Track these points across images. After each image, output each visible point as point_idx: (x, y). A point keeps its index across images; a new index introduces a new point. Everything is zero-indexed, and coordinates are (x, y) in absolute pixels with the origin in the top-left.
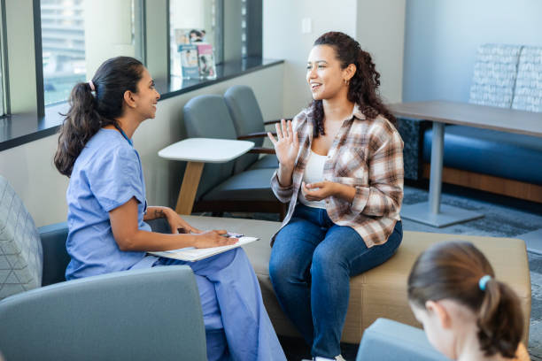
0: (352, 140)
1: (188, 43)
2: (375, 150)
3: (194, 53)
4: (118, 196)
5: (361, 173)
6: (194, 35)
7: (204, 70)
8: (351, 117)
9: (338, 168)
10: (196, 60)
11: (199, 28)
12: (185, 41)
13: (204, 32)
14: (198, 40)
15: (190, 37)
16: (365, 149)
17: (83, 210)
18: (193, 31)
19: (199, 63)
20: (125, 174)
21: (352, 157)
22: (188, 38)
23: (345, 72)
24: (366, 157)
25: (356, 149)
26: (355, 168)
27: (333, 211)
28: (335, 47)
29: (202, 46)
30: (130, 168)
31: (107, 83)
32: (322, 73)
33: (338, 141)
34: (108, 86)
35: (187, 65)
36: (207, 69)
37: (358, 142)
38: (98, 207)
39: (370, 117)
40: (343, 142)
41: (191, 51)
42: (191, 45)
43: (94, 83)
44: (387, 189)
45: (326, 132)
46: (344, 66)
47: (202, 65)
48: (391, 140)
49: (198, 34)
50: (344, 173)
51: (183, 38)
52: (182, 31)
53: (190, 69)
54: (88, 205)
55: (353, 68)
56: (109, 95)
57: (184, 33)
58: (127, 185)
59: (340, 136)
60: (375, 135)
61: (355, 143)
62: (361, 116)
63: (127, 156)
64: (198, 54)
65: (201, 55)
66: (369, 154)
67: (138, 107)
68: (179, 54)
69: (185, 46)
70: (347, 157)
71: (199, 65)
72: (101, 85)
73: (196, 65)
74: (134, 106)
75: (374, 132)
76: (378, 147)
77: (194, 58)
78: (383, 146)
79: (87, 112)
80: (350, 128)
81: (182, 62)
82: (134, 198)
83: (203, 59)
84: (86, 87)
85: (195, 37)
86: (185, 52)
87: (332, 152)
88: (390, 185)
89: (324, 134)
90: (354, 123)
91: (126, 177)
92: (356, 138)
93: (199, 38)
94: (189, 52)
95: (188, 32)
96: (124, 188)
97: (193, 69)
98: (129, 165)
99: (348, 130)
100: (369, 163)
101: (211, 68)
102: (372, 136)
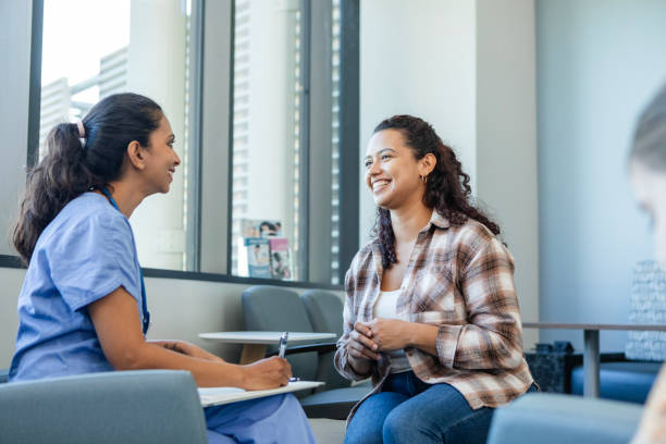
0: (433, 257)
1: (258, 236)
2: (466, 265)
3: (264, 249)
4: (96, 283)
5: (450, 302)
6: (266, 229)
7: (277, 270)
8: (428, 226)
9: (415, 299)
10: (267, 258)
11: (273, 219)
12: (254, 234)
13: (279, 224)
14: (271, 234)
15: (261, 230)
16: (452, 266)
17: (39, 316)
18: (265, 223)
19: (271, 260)
20: (110, 250)
21: (435, 280)
22: (258, 231)
23: (420, 165)
24: (454, 277)
25: (439, 269)
26: (441, 296)
27: (420, 367)
28: (404, 130)
29: (275, 241)
30: (116, 241)
31: (106, 125)
32: (387, 166)
33: (414, 264)
34: (106, 129)
35: (255, 264)
36: (281, 269)
37: (442, 258)
38: (64, 310)
39: (456, 223)
40: (421, 263)
41: (261, 246)
42: (261, 239)
43: (84, 125)
44: (492, 320)
45: (399, 258)
46: (419, 157)
47: (275, 264)
48: (489, 247)
49: (272, 227)
50: (425, 306)
51: (252, 231)
52: (251, 222)
53: (258, 268)
54: (46, 307)
55: (431, 160)
56: (105, 142)
57: (254, 225)
58: (111, 268)
59: (416, 258)
60: (464, 243)
61: (437, 261)
62: (444, 223)
63: (112, 224)
64: (270, 251)
65: (273, 252)
66: (459, 272)
67: (145, 168)
68: (245, 248)
69: (255, 239)
70: (429, 282)
71: (271, 264)
72: (95, 128)
73: (267, 263)
74: (140, 165)
75: (461, 239)
76: (470, 259)
77: (264, 255)
78: (478, 257)
79: (70, 163)
80: (429, 243)
81: (249, 259)
82: (122, 287)
83: (277, 257)
84: (73, 128)
85: (267, 230)
86: (253, 247)
87: (407, 282)
88: (495, 314)
89: (396, 261)
90: (435, 236)
91: (110, 255)
92: (439, 255)
93: (272, 232)
94: (258, 246)
95: (259, 224)
96: (107, 271)
97: (263, 268)
98: (115, 237)
99: (427, 247)
100: (460, 287)
101: (286, 268)
102: (460, 246)
